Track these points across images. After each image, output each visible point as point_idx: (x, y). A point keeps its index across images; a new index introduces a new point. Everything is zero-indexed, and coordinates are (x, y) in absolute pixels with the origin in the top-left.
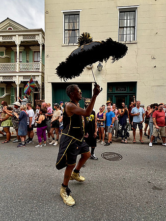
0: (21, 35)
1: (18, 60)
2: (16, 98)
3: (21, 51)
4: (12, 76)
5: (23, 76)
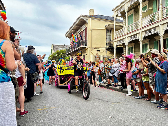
1: (161, 6)
4: (155, 27)
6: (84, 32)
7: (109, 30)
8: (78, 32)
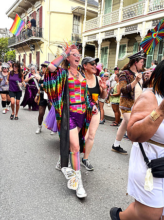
4: (137, 24)
6: (38, 13)
7: (78, 16)
8: (28, 12)
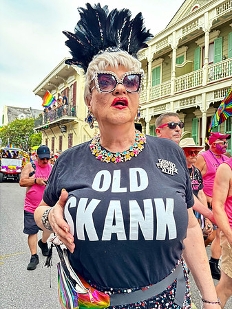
0: (214, 9)
1: (206, 62)
2: (201, 139)
3: (212, 41)
4: (195, 96)
5: (216, 91)
6: (71, 89)
8: (59, 88)
